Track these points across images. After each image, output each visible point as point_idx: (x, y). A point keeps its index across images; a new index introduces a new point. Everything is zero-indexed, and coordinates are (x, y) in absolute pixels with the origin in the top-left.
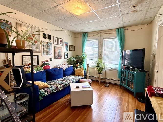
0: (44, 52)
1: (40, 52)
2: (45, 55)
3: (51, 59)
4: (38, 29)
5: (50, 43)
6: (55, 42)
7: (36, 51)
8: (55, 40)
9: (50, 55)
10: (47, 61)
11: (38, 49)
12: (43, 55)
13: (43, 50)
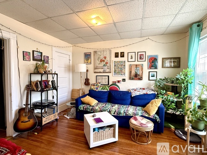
0: (115, 72)
1: (111, 72)
2: (117, 76)
3: (124, 80)
4: (110, 50)
5: (123, 62)
6: (132, 58)
7: (107, 71)
8: (132, 56)
9: (123, 76)
10: (119, 82)
11: (109, 70)
12: (114, 75)
13: (114, 70)
